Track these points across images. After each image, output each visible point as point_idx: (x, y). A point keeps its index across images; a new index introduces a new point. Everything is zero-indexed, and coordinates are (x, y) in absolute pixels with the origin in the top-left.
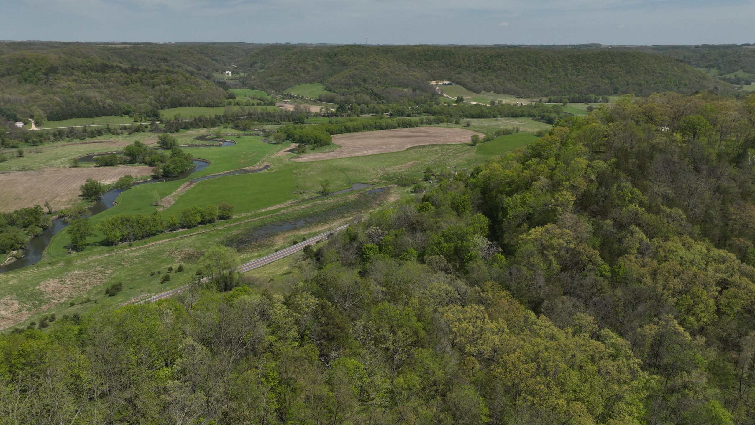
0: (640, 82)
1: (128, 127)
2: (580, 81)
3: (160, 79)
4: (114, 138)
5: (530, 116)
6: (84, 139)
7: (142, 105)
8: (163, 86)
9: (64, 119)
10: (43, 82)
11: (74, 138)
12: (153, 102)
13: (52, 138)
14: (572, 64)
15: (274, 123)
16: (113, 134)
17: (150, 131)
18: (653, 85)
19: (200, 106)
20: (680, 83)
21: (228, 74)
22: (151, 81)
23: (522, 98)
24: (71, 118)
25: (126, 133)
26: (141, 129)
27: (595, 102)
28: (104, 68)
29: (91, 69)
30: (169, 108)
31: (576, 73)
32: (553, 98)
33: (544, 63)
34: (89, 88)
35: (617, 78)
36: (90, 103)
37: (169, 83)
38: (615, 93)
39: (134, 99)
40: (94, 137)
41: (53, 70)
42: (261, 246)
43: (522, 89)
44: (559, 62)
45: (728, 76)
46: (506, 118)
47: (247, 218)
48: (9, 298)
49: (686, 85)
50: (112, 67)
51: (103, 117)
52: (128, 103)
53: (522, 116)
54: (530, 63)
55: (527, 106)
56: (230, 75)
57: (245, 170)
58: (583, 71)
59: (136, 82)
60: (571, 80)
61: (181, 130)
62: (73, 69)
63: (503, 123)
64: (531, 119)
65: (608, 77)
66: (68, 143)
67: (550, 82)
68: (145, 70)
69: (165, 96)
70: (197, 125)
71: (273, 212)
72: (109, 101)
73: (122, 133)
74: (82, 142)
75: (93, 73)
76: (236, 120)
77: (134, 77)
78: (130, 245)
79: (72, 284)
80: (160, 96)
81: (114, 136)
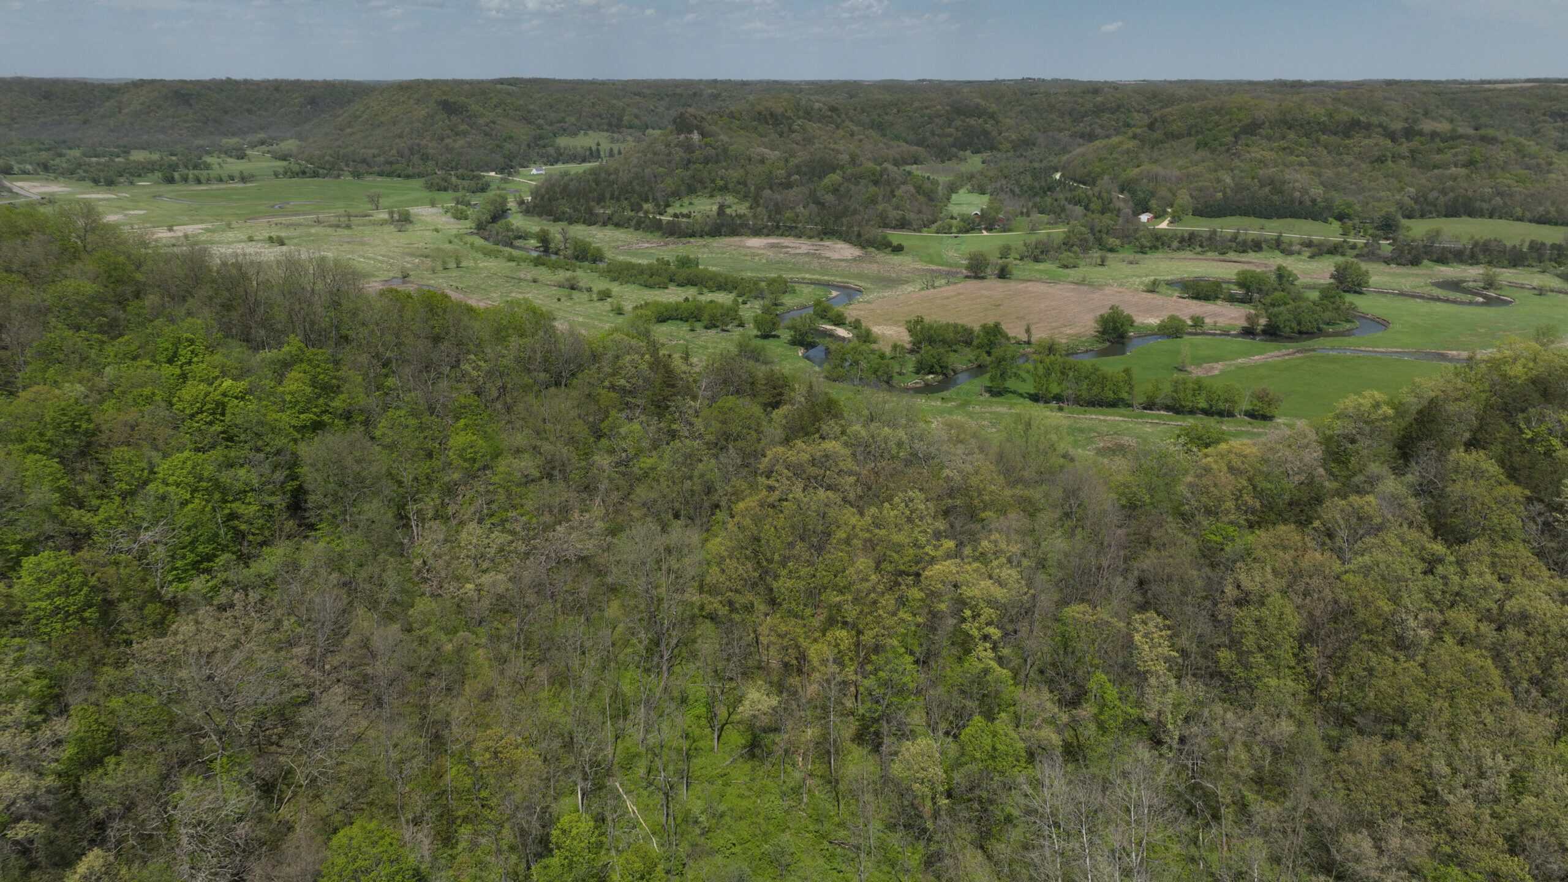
1: (1315, 242)
3: (1456, 155)
6: (1224, 253)
7: (1379, 204)
8: (1451, 170)
9: (1219, 217)
10: (1223, 148)
11: (1210, 250)
12: (1409, 200)
13: (1175, 244)
16: (1283, 252)
22: (1433, 158)
24: (1232, 215)
25: (1307, 252)
26: (1340, 250)
28: (1351, 128)
29: (1325, 130)
30: (1438, 216)
34: (1301, 164)
36: (1280, 192)
37: (1470, 163)
39: (1372, 192)
40: (1244, 251)
41: (1252, 128)
50: (1368, 127)
51: (1289, 220)
52: (1350, 199)
59: (1402, 158)
61: (1425, 262)
62: (1290, 128)
66: (1194, 256)
68: (1433, 135)
69: (1443, 191)
72: (1317, 191)
73: (1299, 253)
75: (1323, 138)
77: (1404, 148)
80: (1431, 190)
81: (1281, 254)
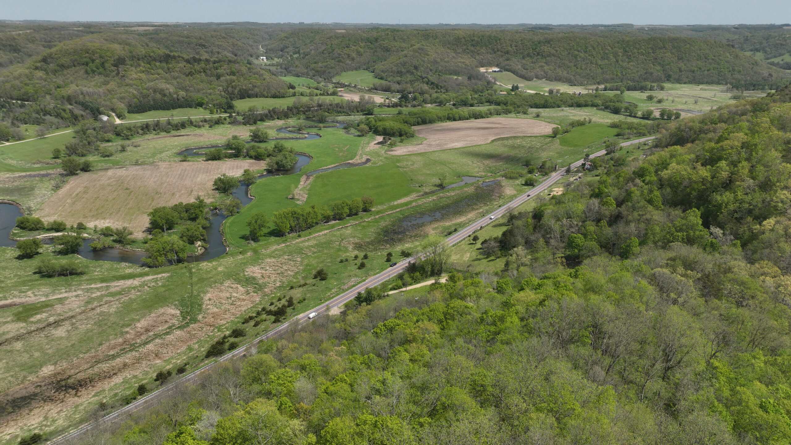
0: (693, 68)
1: (208, 119)
2: (632, 68)
3: (225, 70)
4: (198, 131)
5: (593, 105)
6: (170, 132)
7: (213, 96)
8: (228, 77)
9: (143, 112)
10: (114, 73)
11: (161, 131)
12: (223, 93)
13: (141, 132)
14: (622, 50)
15: (343, 114)
16: (195, 126)
17: (229, 123)
18: (706, 72)
19: (267, 97)
20: (734, 70)
21: (263, 59)
22: (215, 72)
23: (575, 85)
24: (149, 110)
25: (207, 126)
26: (220, 121)
27: (650, 90)
28: (167, 58)
29: (155, 60)
31: (627, 60)
32: (608, 85)
33: (594, 49)
34: (158, 79)
35: (669, 64)
36: (165, 95)
37: (233, 73)
38: (668, 80)
39: (204, 91)
40: (178, 129)
41: (120, 62)
42: (416, 236)
43: (574, 76)
44: (609, 48)
45: (776, 60)
46: (571, 108)
47: (386, 210)
48: (229, 282)
49: (739, 72)
50: (174, 57)
51: (179, 109)
52: (200, 95)
53: (586, 106)
54: (579, 49)
55: (586, 95)
56: (265, 60)
57: (349, 163)
58: (634, 57)
59: (200, 72)
60: (622, 67)
61: (258, 122)
62: (139, 60)
63: (571, 113)
64: (595, 108)
65: (659, 64)
66: (155, 137)
67: (602, 69)
68: (207, 61)
69: (232, 87)
70: (271, 116)
71: (406, 204)
72: (182, 93)
73: (204, 126)
74: (168, 135)
75: (158, 64)
76: (307, 111)
77: (197, 67)
78: (299, 236)
79: (274, 271)
80: (228, 87)
81: (196, 128)
